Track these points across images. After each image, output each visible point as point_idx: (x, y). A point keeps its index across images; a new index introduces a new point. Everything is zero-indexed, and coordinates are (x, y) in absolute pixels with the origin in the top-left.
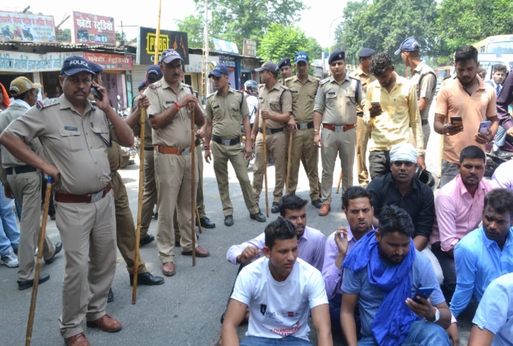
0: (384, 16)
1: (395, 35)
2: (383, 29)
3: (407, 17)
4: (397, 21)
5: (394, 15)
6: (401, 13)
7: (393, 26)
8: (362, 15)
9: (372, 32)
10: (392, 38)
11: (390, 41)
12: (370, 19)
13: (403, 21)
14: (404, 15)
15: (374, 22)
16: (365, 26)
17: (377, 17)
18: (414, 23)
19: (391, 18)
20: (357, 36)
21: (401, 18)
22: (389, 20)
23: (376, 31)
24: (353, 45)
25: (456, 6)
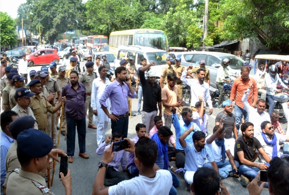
0: (53, 5)
1: (60, 17)
2: (52, 13)
3: (66, 7)
4: (61, 9)
5: (59, 5)
6: (62, 5)
7: (59, 12)
8: (39, 3)
9: (46, 14)
10: (58, 19)
11: (57, 20)
12: (44, 6)
13: (64, 9)
14: (64, 6)
15: (47, 8)
16: (41, 11)
17: (49, 6)
18: (71, 11)
19: (57, 7)
20: (36, 16)
21: (63, 8)
22: (56, 9)
23: (48, 14)
24: (34, 21)
25: (96, 6)
